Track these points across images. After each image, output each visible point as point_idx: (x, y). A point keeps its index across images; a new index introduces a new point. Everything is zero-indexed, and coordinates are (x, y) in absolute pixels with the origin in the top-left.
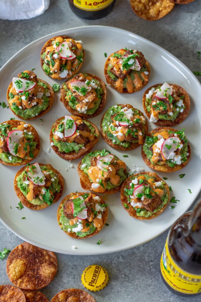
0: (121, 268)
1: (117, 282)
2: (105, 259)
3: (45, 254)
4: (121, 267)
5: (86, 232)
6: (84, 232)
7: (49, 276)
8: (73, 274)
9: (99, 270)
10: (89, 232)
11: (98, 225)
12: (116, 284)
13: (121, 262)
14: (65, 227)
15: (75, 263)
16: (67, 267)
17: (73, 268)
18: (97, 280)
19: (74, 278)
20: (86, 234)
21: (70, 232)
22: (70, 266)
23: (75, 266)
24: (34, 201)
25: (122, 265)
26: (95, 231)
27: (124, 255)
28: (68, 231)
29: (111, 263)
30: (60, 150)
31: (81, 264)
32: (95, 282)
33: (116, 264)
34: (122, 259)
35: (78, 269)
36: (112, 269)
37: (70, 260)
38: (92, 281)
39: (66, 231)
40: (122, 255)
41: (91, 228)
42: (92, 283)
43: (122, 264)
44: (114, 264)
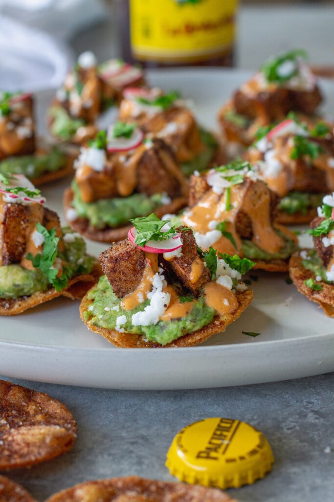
0: (315, 437)
1: (307, 468)
2: (254, 420)
3: (32, 412)
4: (315, 434)
5: (179, 319)
6: (172, 320)
7: (43, 440)
8: (133, 455)
9: (235, 425)
10: (190, 318)
11: (221, 301)
12: (304, 471)
13: (314, 426)
14: (106, 318)
15: (144, 432)
16: (112, 441)
17: (133, 443)
18: (228, 446)
19: (140, 463)
20: (181, 324)
21: (122, 331)
22: (122, 438)
23: (143, 437)
24: (5, 271)
25: (319, 430)
26: (212, 323)
27: (323, 410)
28: (117, 328)
29: (278, 428)
30: (94, 220)
31: (164, 433)
32: (221, 450)
33: (298, 428)
34: (317, 418)
35: (153, 444)
36: (284, 441)
37: (123, 427)
38: (208, 448)
39: (111, 326)
40: (313, 411)
41: (198, 310)
42: (208, 453)
43: (319, 428)
44: (288, 429)
